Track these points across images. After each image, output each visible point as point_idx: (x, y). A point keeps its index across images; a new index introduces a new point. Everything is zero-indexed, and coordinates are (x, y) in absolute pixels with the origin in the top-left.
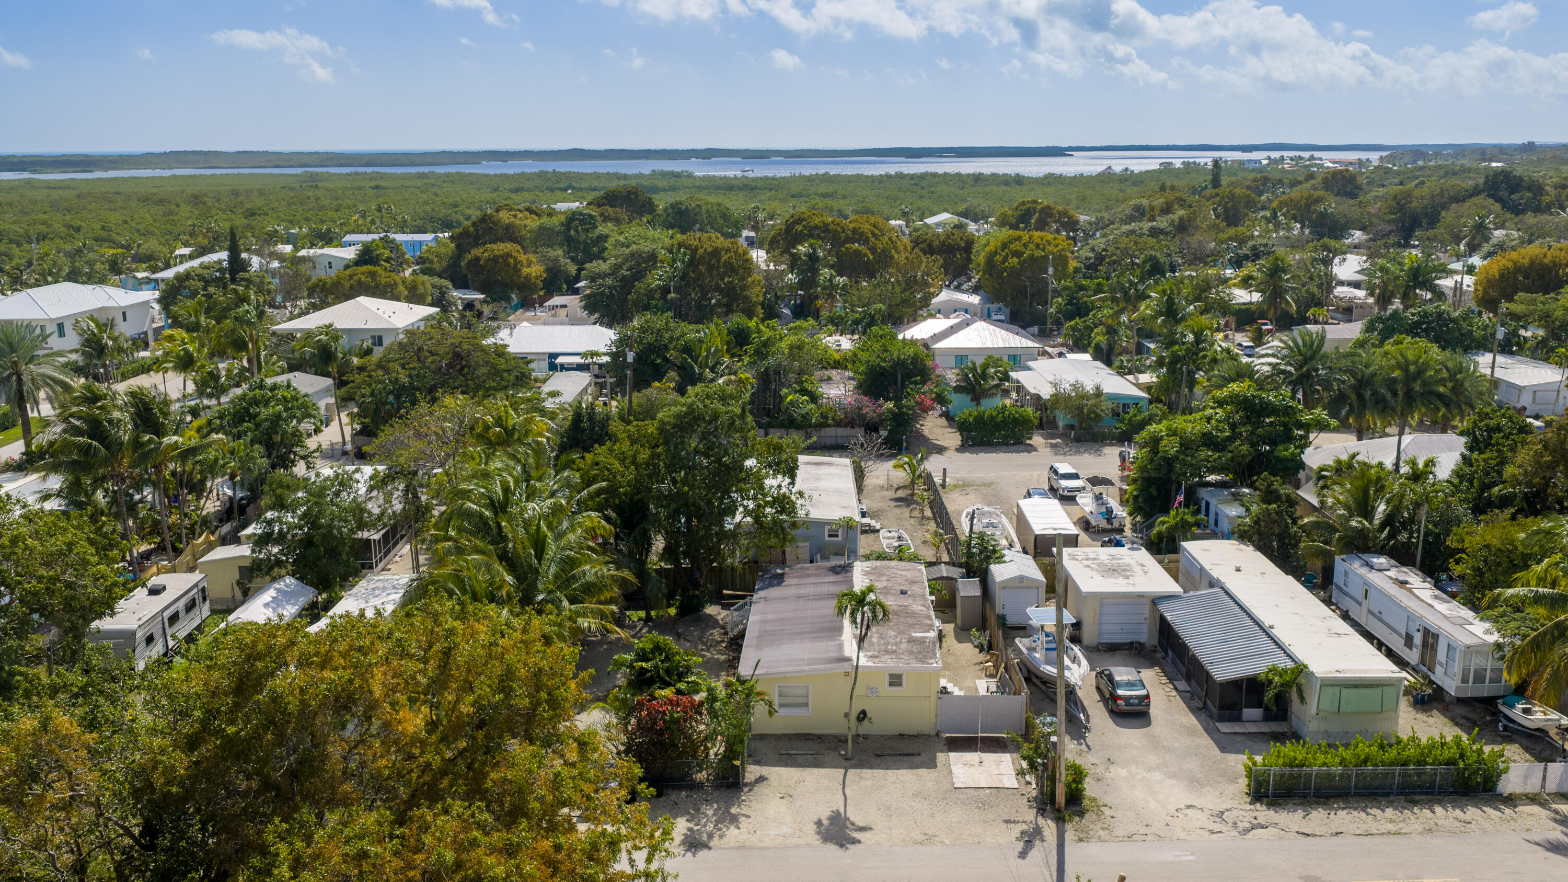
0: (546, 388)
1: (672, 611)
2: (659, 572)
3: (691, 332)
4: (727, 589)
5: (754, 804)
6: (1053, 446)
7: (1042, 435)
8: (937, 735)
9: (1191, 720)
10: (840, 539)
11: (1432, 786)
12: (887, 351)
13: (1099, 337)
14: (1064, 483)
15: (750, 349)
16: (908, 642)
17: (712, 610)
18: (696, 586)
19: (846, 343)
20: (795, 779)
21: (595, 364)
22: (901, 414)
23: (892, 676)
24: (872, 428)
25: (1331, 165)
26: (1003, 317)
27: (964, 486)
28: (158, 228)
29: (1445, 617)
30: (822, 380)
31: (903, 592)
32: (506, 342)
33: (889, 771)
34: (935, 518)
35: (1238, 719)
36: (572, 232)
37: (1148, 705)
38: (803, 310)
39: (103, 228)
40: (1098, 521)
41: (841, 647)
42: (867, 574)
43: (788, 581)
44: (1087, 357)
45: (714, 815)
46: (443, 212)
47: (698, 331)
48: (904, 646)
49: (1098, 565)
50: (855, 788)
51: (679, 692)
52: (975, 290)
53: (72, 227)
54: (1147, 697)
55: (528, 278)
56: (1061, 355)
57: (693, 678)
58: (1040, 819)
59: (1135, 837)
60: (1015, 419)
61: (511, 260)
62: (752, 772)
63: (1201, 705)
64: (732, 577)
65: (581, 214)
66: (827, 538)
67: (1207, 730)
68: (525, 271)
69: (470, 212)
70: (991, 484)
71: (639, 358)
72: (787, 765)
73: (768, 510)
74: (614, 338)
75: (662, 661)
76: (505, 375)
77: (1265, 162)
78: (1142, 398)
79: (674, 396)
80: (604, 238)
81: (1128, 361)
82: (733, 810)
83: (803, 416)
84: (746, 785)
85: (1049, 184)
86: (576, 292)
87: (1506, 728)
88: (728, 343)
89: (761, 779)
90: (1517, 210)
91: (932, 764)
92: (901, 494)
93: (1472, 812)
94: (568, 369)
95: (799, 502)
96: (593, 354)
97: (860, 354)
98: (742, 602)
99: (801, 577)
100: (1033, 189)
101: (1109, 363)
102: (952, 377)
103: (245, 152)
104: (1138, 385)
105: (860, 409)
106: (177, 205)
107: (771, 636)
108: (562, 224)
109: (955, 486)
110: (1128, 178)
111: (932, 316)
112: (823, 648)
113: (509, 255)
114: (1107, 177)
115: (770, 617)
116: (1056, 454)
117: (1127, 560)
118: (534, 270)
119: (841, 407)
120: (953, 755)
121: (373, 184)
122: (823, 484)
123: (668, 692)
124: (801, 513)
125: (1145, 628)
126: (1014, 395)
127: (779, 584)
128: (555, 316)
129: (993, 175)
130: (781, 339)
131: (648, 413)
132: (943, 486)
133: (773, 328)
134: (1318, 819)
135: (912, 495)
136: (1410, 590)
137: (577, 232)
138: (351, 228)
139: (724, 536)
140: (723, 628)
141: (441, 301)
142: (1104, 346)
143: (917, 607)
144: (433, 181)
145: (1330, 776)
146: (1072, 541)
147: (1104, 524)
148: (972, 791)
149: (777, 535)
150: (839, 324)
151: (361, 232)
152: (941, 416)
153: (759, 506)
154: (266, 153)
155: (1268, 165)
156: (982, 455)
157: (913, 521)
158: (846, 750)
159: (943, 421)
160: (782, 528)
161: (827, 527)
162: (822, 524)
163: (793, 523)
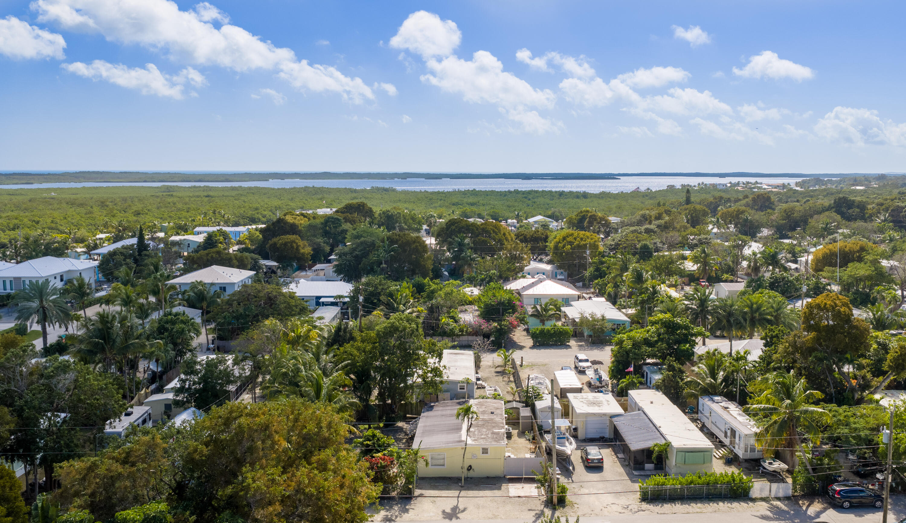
0: (316, 315)
1: (381, 424)
2: (375, 406)
3: (393, 287)
4: (408, 414)
5: (418, 505)
6: (580, 346)
7: (575, 340)
8: (504, 477)
9: (621, 470)
10: (465, 390)
11: (721, 494)
12: (495, 296)
13: (610, 289)
14: (581, 364)
15: (424, 294)
16: (492, 434)
17: (400, 424)
18: (393, 412)
19: (476, 291)
21: (340, 302)
22: (501, 329)
23: (483, 449)
24: (486, 336)
25: (766, 187)
26: (563, 277)
27: (532, 366)
28: (84, 222)
29: (740, 422)
30: (461, 311)
31: (492, 413)
32: (294, 291)
33: (480, 491)
34: (515, 381)
35: (643, 469)
36: (327, 228)
37: (602, 462)
38: (455, 274)
39: (52, 222)
40: (594, 382)
41: (460, 436)
42: (476, 405)
43: (435, 408)
44: (603, 299)
45: (398, 509)
46: (250, 213)
47: (396, 286)
48: (489, 436)
49: (587, 401)
51: (385, 455)
52: (549, 262)
53: (34, 221)
54: (602, 459)
55: (303, 254)
56: (590, 298)
57: (391, 449)
58: (545, 509)
60: (560, 332)
61: (295, 245)
62: (417, 492)
63: (627, 464)
64: (411, 409)
65: (333, 218)
66: (459, 390)
67: (628, 474)
68: (302, 251)
69: (266, 213)
70: (545, 365)
71: (365, 300)
72: (434, 489)
73: (429, 375)
74: (352, 288)
75: (376, 442)
76: (294, 308)
77: (729, 185)
78: (626, 321)
79: (384, 319)
80: (345, 231)
81: (624, 302)
82: (407, 507)
83: (450, 330)
84: (414, 498)
85: (602, 197)
86: (329, 261)
87: (762, 472)
88: (412, 292)
89: (421, 495)
90: (849, 218)
91: (500, 489)
92: (499, 369)
93: (735, 505)
94: (326, 305)
95: (444, 371)
96: (340, 297)
97: (482, 297)
98: (415, 420)
99: (444, 407)
100: (592, 201)
101: (614, 303)
102: (530, 310)
103: (125, 173)
104: (626, 315)
105: (480, 326)
106: (92, 207)
107: (428, 432)
108: (322, 223)
109: (527, 366)
110: (649, 195)
111: (524, 277)
112: (452, 437)
113: (293, 242)
114: (636, 193)
115: (428, 424)
116: (580, 350)
117: (601, 399)
118: (307, 250)
119: (470, 325)
120: (510, 485)
121: (206, 194)
122: (458, 364)
123: (380, 455)
124: (445, 378)
125: (607, 431)
126: (563, 320)
127: (431, 410)
128: (317, 275)
129: (570, 192)
130: (441, 289)
131: (370, 327)
132: (521, 366)
133: (437, 284)
134: (667, 507)
135: (505, 370)
136: (728, 412)
137: (330, 228)
138: (198, 223)
139: (408, 387)
140: (405, 432)
141: (255, 267)
142: (612, 293)
143: (498, 419)
144: (241, 192)
145: (675, 490)
146: (580, 390)
147: (598, 384)
148: (517, 498)
149: (433, 386)
150: (472, 281)
151: (204, 226)
152: (524, 330)
153: (425, 373)
154: (138, 173)
155: (730, 187)
156: (543, 350)
157: (504, 383)
158: (461, 483)
159: (525, 333)
160: (436, 383)
161: (459, 385)
162: (456, 383)
163: (441, 382)
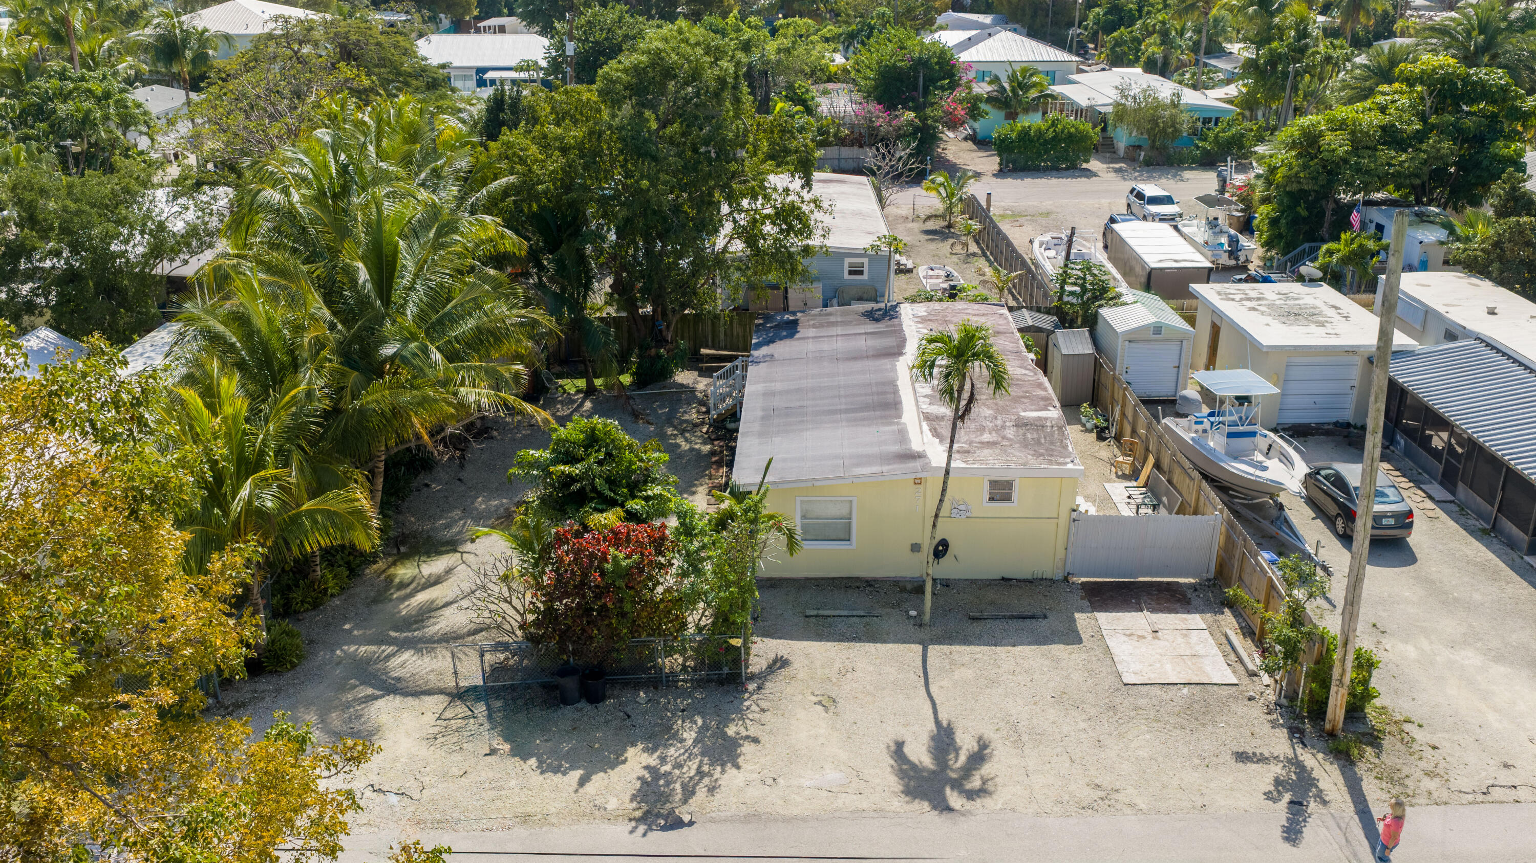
1: (626, 379)
2: (606, 321)
4: (707, 347)
5: (768, 718)
6: (1115, 171)
7: (1100, 158)
8: (1066, 579)
10: (865, 277)
12: (904, 48)
16: (1017, 426)
17: (684, 377)
18: (661, 341)
20: (837, 665)
22: (924, 128)
23: (994, 484)
27: (1013, 217)
33: (999, 649)
34: (982, 254)
41: (902, 436)
42: (923, 320)
43: (803, 332)
44: (1136, 70)
45: (696, 742)
48: (1010, 433)
49: (1269, 306)
50: (944, 683)
51: (632, 516)
54: (1401, 515)
56: (1106, 69)
57: (657, 490)
58: (1299, 750)
59: (1496, 793)
60: (1070, 135)
62: (762, 652)
64: (713, 332)
66: (848, 276)
70: (1048, 214)
72: (820, 637)
73: (768, 228)
75: (600, 463)
82: (731, 731)
84: (752, 677)
89: (779, 664)
91: (1072, 637)
95: (814, 218)
98: (729, 365)
99: (821, 326)
109: (1002, 217)
112: (873, 437)
115: (778, 386)
119: (845, 120)
120: (1104, 618)
123: (610, 518)
125: (1350, 402)
127: (791, 336)
135: (950, 226)
139: (702, 265)
140: (702, 403)
142: (1158, 59)
143: (1014, 370)
148: (1157, 691)
149: (782, 263)
153: (755, 221)
156: (1028, 181)
157: (955, 259)
158: (920, 607)
160: (790, 255)
161: (847, 261)
162: (840, 255)
163: (806, 250)
